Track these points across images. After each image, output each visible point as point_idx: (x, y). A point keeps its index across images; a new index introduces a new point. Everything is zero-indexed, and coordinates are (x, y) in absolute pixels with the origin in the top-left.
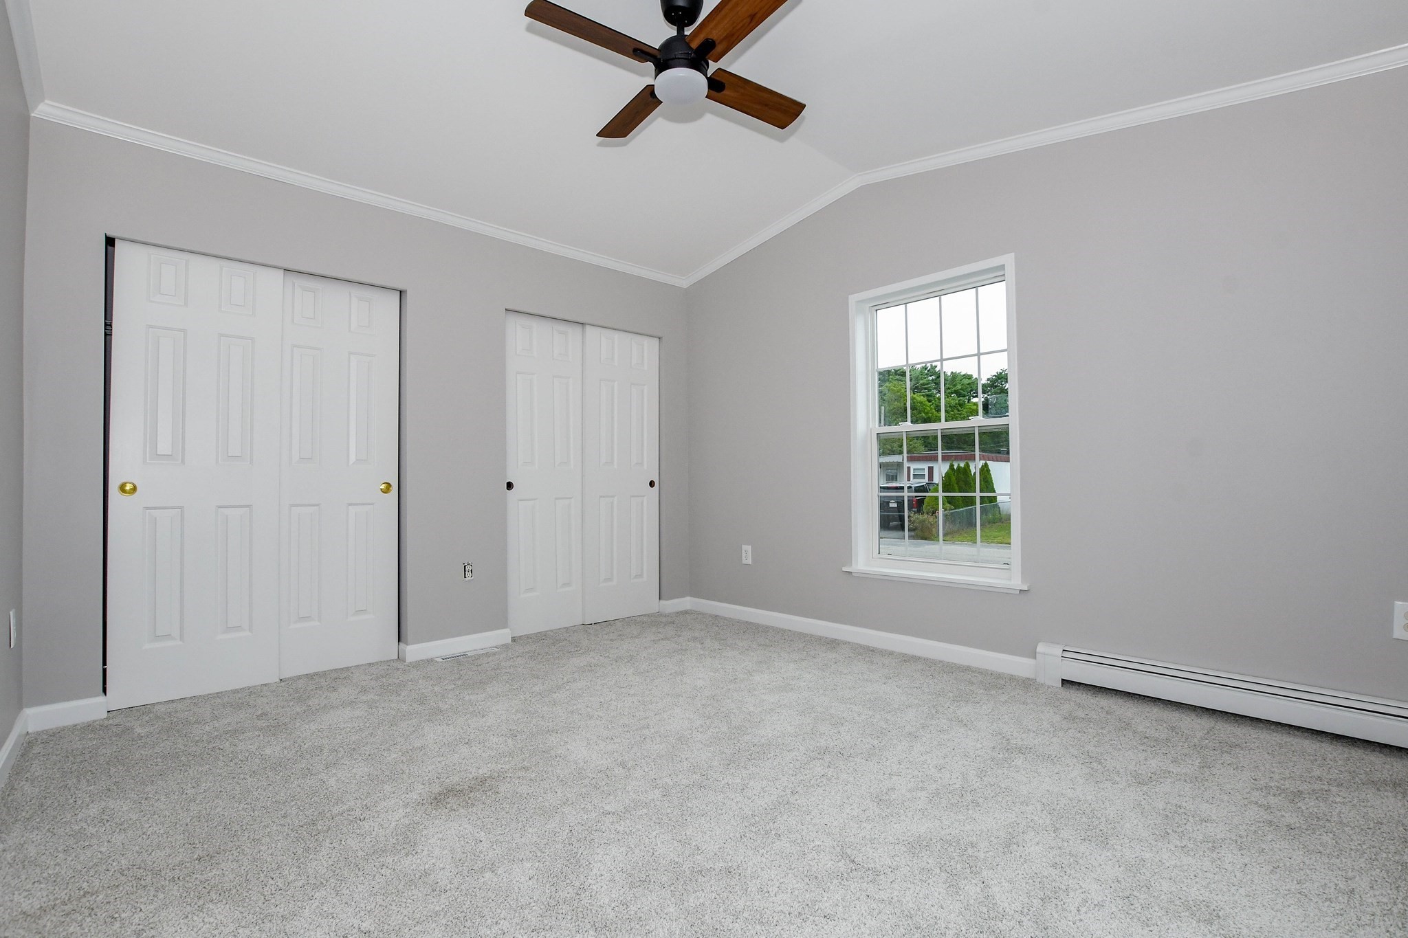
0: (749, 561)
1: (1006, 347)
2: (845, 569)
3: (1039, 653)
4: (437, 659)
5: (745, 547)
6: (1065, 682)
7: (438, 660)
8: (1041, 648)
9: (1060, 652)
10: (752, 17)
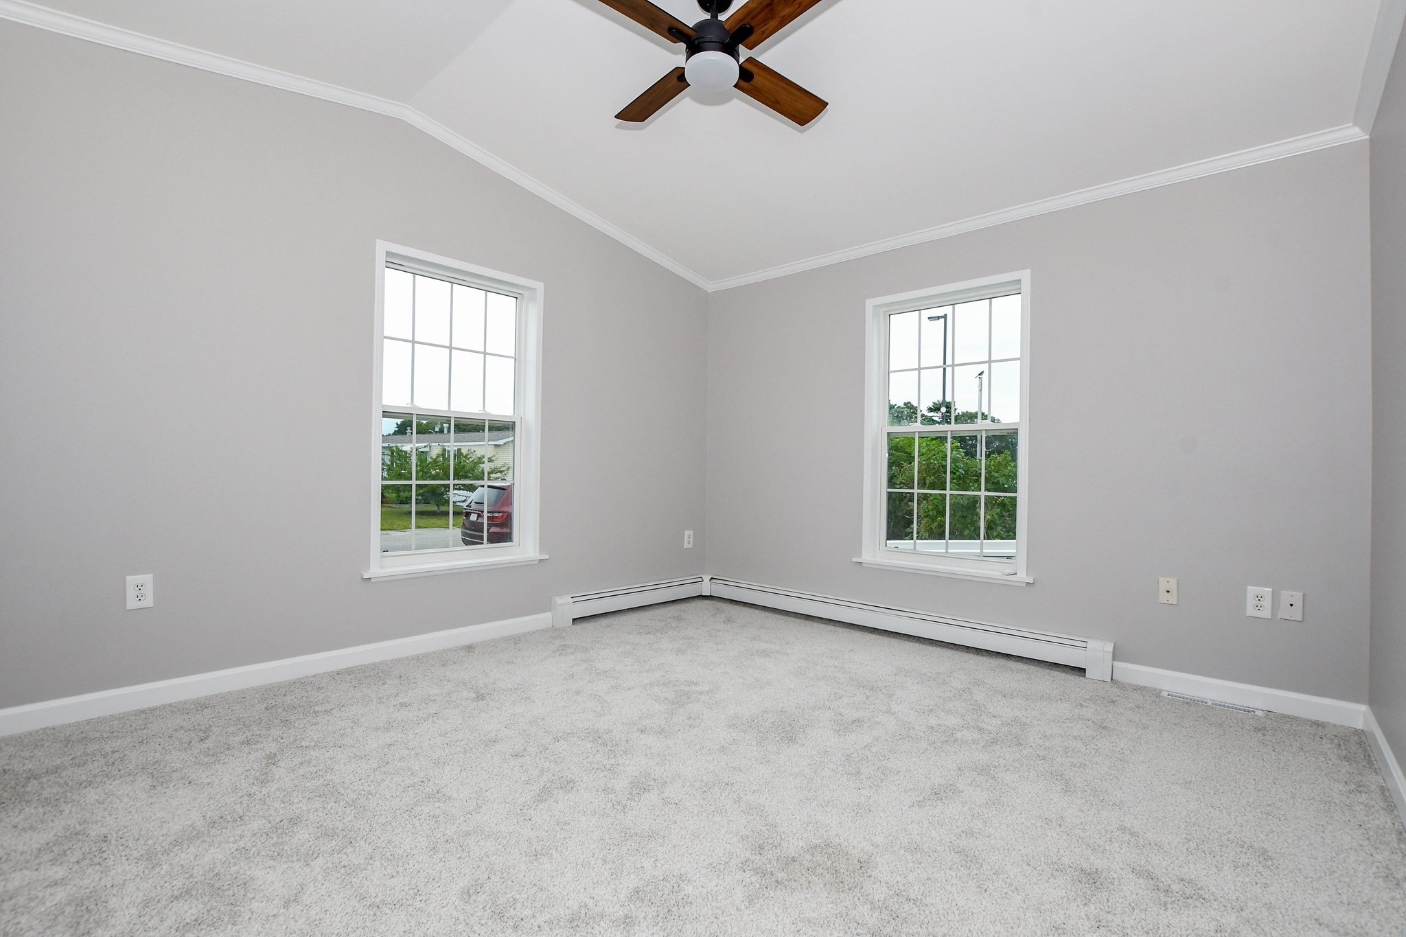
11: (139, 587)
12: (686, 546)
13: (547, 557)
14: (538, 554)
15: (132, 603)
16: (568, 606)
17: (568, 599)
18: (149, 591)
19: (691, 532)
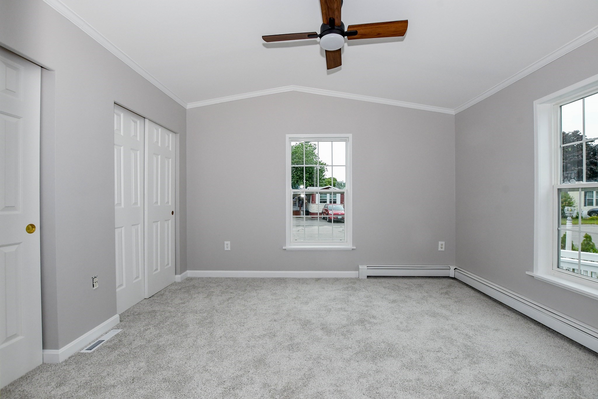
0: (229, 249)
1: (345, 165)
2: (284, 248)
3: (360, 269)
4: (82, 351)
5: (226, 242)
6: (368, 277)
7: (84, 351)
8: (360, 267)
9: (366, 268)
10: (379, 34)
11: (227, 244)
12: (440, 249)
13: (355, 248)
14: (352, 246)
15: (226, 249)
16: (365, 270)
17: (365, 267)
18: (229, 246)
19: (443, 243)
